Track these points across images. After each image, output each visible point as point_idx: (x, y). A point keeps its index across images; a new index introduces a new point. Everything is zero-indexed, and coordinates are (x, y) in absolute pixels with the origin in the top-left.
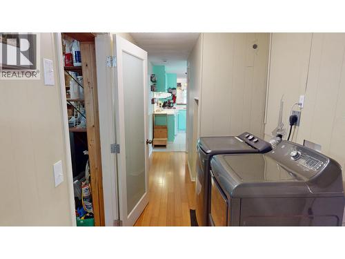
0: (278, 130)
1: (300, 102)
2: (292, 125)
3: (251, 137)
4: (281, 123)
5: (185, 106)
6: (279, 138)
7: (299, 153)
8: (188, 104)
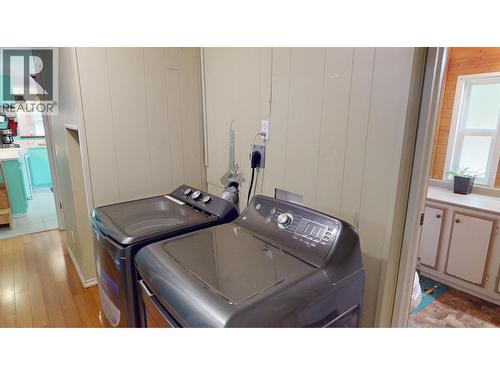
0: (231, 176)
1: (263, 131)
2: (253, 167)
3: (196, 195)
4: (233, 165)
5: (43, 141)
6: (233, 189)
7: (290, 216)
8: (49, 136)
